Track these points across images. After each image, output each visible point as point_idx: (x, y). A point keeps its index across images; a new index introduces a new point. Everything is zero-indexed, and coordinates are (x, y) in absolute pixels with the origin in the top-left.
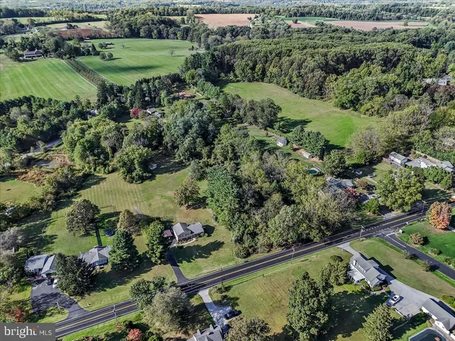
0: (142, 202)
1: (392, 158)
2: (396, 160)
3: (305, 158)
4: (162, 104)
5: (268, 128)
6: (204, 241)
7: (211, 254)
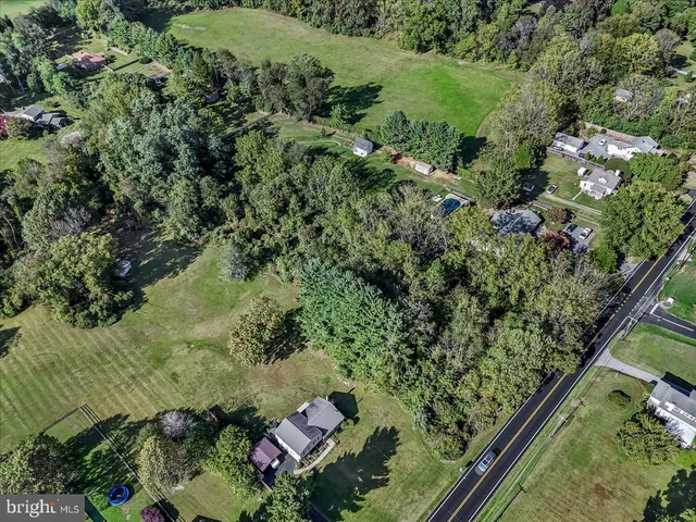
0: (151, 373)
1: (559, 144)
2: (568, 148)
3: (422, 176)
4: (48, 89)
5: (317, 118)
6: (356, 441)
7: (387, 471)
